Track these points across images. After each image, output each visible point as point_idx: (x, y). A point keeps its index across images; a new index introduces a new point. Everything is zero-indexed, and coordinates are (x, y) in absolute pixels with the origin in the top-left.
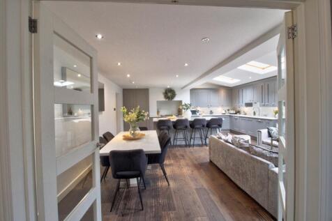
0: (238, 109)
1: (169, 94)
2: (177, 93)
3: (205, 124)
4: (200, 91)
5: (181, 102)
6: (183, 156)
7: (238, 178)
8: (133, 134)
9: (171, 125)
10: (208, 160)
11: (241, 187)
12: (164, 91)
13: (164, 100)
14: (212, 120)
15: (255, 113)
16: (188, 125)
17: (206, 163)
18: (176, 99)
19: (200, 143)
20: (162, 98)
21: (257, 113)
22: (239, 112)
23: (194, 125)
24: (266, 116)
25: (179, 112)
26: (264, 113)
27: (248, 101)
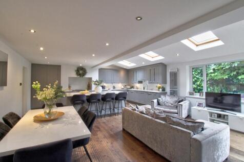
0: (132, 85)
1: (81, 72)
2: (87, 71)
3: (114, 97)
4: (106, 70)
5: (90, 79)
6: (98, 128)
7: (156, 145)
8: (48, 114)
9: (85, 99)
10: (122, 129)
11: (159, 153)
12: (76, 69)
13: (76, 76)
14: (120, 93)
15: (144, 89)
16: (100, 98)
17: (120, 132)
18: (87, 76)
19: (109, 113)
20: (74, 75)
21: (146, 88)
22: (132, 87)
23: (105, 98)
24: (152, 90)
25: (89, 88)
26: (151, 88)
27: (140, 80)
